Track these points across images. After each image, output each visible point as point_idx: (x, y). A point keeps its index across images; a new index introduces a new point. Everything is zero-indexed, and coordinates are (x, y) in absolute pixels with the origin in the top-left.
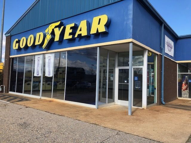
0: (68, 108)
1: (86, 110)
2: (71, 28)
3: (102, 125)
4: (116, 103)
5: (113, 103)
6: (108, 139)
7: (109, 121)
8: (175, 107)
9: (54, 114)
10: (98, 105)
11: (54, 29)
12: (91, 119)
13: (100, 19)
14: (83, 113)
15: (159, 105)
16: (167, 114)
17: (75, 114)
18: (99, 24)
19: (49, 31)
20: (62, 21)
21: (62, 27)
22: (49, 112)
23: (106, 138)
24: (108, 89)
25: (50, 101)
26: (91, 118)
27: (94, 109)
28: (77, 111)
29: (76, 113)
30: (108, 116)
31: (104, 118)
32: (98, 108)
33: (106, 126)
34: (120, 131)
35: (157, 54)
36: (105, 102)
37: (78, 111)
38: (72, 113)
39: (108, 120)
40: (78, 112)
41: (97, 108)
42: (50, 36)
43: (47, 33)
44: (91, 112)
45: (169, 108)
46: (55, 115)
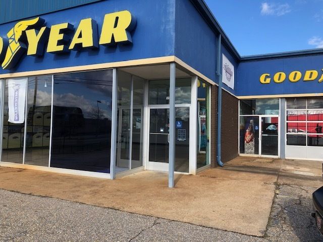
0: (58, 182)
1: (94, 183)
2: (62, 31)
3: (125, 210)
4: (145, 168)
5: (140, 168)
6: (141, 236)
7: (137, 201)
8: (238, 169)
9: (30, 194)
10: (115, 173)
11: (26, 31)
12: (104, 199)
13: (117, 18)
14: (88, 190)
15: (213, 168)
16: (228, 182)
17: (73, 191)
18: (115, 26)
19: (14, 34)
20: (43, 17)
21: (43, 29)
22: (18, 191)
23: (136, 234)
24: (133, 143)
25: (20, 170)
26: (103, 197)
27: (107, 181)
28: (75, 187)
29: (74, 189)
30: (135, 192)
31: (127, 196)
32: (114, 178)
33: (133, 210)
34: (158, 218)
35: (211, 85)
36: (128, 168)
37: (79, 186)
38: (66, 190)
39: (135, 199)
40: (77, 189)
41: (112, 179)
42: (18, 44)
43: (11, 38)
44: (103, 186)
45: (230, 172)
46: (33, 197)
